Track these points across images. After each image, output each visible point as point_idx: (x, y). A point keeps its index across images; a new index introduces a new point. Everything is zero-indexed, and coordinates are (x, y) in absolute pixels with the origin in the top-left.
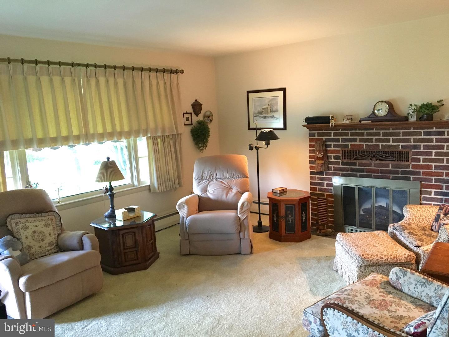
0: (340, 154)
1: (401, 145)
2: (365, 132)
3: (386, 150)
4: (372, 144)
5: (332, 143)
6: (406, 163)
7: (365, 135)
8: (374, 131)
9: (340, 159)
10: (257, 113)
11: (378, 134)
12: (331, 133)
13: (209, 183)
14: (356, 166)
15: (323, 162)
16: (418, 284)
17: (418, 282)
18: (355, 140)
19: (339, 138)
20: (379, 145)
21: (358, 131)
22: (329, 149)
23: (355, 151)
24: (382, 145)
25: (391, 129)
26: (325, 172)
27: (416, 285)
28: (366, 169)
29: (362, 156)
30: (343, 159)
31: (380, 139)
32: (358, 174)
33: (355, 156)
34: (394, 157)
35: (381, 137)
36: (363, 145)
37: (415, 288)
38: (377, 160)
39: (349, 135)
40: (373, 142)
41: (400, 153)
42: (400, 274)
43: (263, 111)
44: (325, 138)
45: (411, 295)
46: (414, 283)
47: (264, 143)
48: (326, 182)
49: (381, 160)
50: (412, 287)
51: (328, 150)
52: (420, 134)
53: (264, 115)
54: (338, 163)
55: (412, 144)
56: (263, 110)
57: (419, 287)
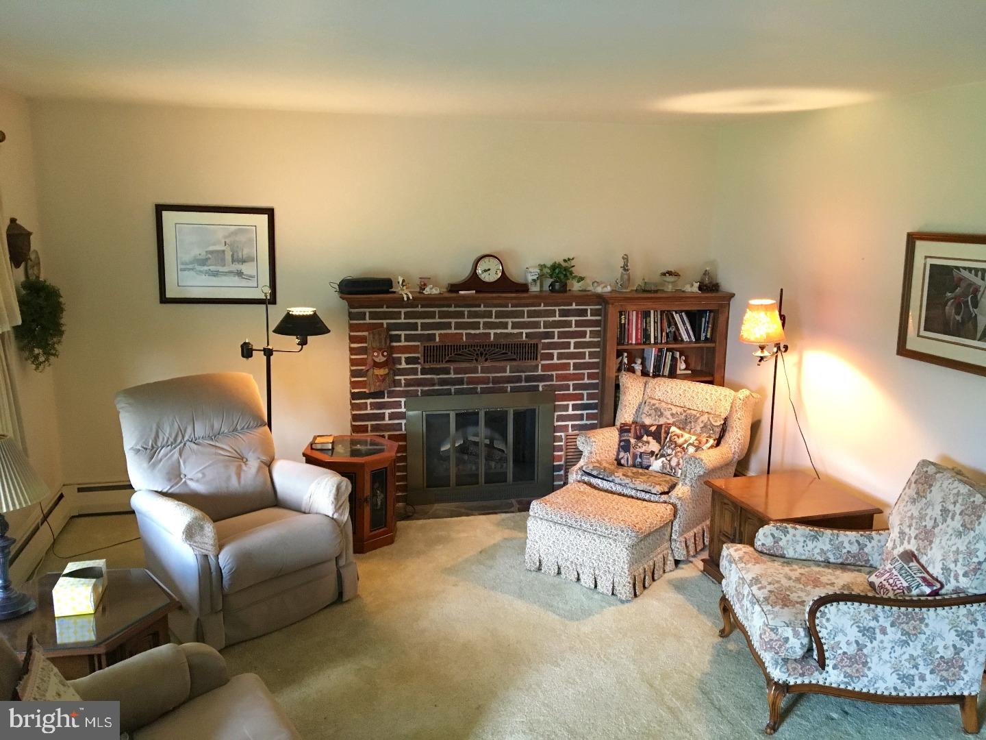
0: (419, 353)
1: (526, 333)
2: (466, 310)
3: (503, 341)
4: (477, 332)
5: (403, 333)
6: (533, 363)
7: (466, 316)
8: (482, 308)
9: (419, 363)
10: (191, 263)
11: (489, 315)
12: (400, 312)
13: (180, 455)
14: (449, 373)
15: (386, 371)
16: (807, 541)
17: (807, 537)
18: (448, 326)
19: (417, 323)
20: (490, 333)
21: (452, 309)
22: (395, 344)
23: (448, 346)
24: (495, 334)
25: (510, 305)
26: (386, 392)
27: (805, 541)
28: (468, 377)
29: (460, 355)
30: (424, 362)
31: (492, 322)
32: (453, 388)
33: (448, 355)
34: (514, 353)
35: (493, 320)
36: (462, 334)
37: (803, 546)
38: (486, 360)
39: (437, 316)
40: (479, 329)
41: (523, 345)
42: (778, 534)
43: (210, 258)
44: (387, 323)
45: (799, 557)
46: (802, 539)
47: (294, 340)
48: (387, 412)
49: (493, 360)
50: (799, 548)
51: (393, 346)
52: (553, 313)
53: (212, 268)
54: (414, 371)
55: (542, 330)
56: (210, 256)
57: (809, 543)
